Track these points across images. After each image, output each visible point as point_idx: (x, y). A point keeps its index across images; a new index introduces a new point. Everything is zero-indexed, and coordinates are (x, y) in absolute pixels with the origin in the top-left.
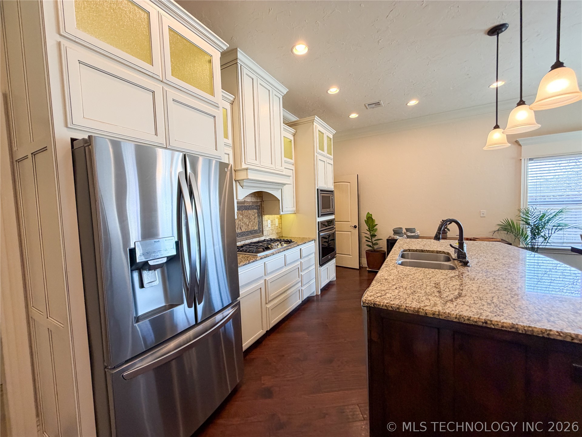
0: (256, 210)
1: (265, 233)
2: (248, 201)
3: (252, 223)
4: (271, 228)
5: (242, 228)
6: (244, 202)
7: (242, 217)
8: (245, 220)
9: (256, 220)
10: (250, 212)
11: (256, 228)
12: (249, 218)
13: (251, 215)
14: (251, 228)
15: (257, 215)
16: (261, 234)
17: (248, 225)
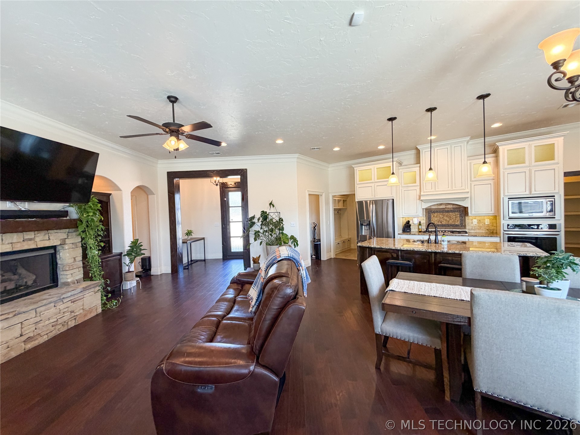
0: (458, 213)
1: (467, 227)
2: (450, 207)
3: (453, 220)
4: (477, 225)
5: (442, 222)
6: (446, 208)
7: (442, 216)
8: (445, 218)
9: (458, 218)
10: (451, 214)
11: (458, 223)
12: (449, 217)
13: (452, 216)
14: (451, 222)
15: (458, 216)
16: (464, 227)
17: (449, 221)
